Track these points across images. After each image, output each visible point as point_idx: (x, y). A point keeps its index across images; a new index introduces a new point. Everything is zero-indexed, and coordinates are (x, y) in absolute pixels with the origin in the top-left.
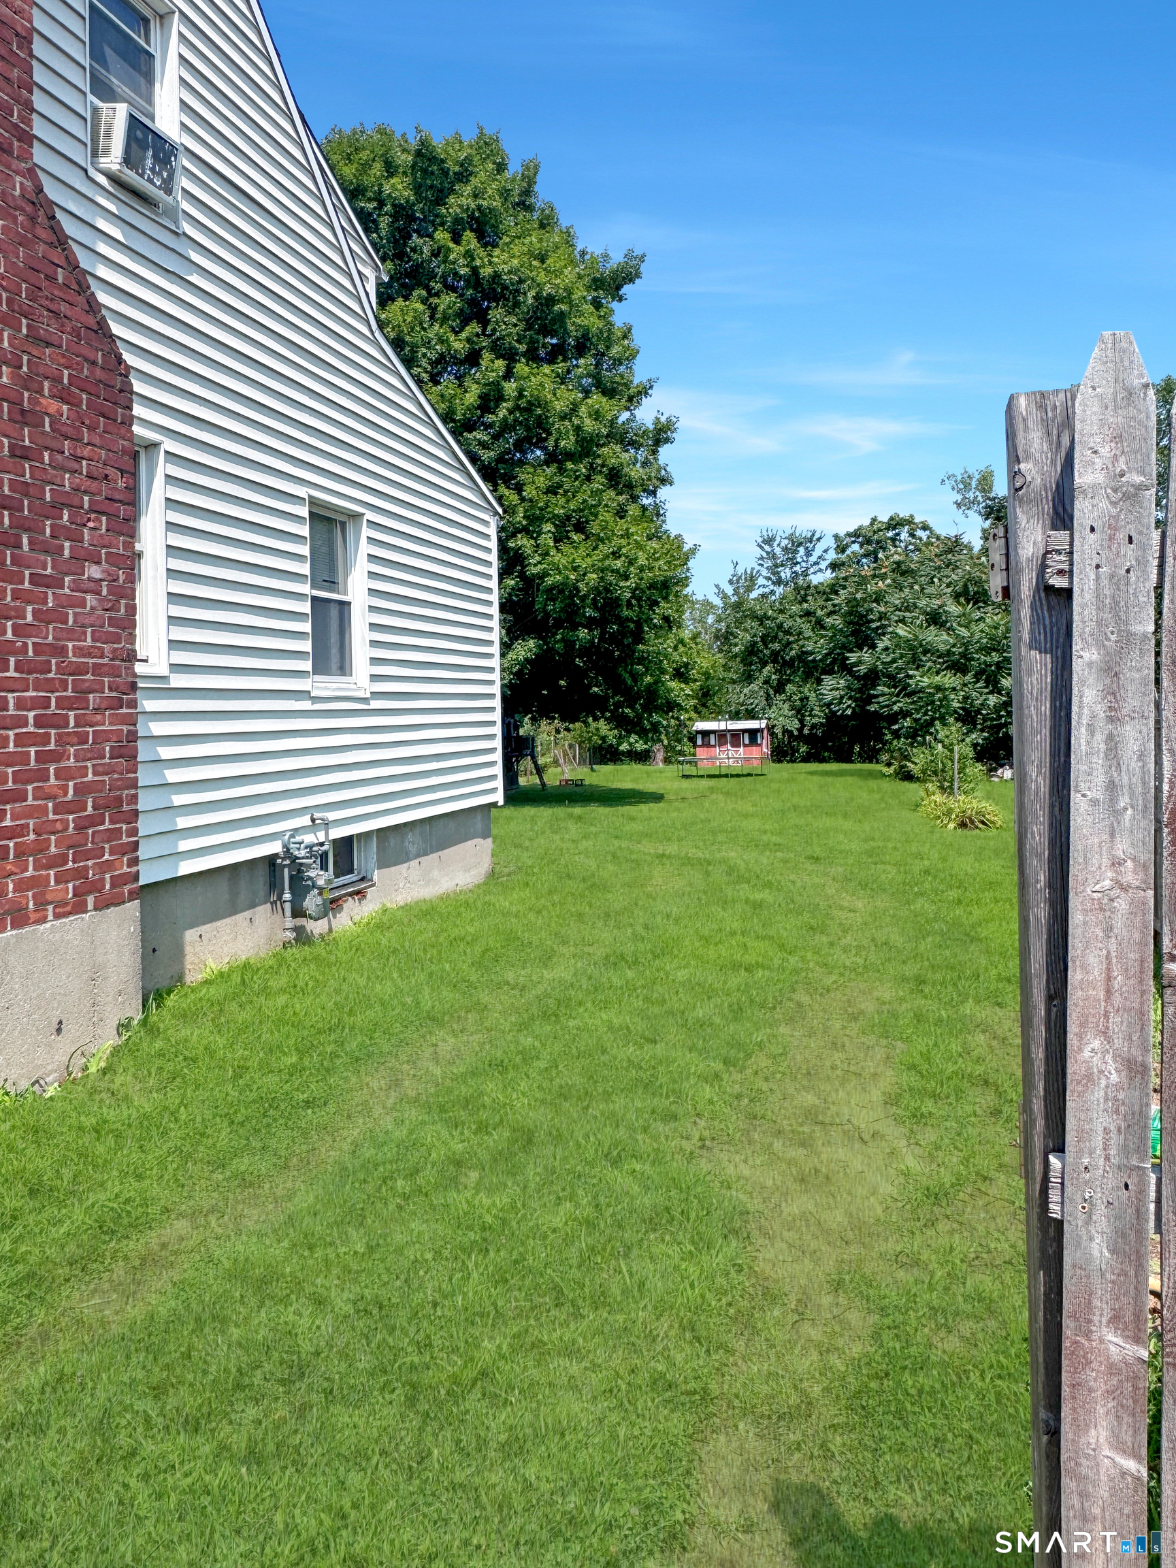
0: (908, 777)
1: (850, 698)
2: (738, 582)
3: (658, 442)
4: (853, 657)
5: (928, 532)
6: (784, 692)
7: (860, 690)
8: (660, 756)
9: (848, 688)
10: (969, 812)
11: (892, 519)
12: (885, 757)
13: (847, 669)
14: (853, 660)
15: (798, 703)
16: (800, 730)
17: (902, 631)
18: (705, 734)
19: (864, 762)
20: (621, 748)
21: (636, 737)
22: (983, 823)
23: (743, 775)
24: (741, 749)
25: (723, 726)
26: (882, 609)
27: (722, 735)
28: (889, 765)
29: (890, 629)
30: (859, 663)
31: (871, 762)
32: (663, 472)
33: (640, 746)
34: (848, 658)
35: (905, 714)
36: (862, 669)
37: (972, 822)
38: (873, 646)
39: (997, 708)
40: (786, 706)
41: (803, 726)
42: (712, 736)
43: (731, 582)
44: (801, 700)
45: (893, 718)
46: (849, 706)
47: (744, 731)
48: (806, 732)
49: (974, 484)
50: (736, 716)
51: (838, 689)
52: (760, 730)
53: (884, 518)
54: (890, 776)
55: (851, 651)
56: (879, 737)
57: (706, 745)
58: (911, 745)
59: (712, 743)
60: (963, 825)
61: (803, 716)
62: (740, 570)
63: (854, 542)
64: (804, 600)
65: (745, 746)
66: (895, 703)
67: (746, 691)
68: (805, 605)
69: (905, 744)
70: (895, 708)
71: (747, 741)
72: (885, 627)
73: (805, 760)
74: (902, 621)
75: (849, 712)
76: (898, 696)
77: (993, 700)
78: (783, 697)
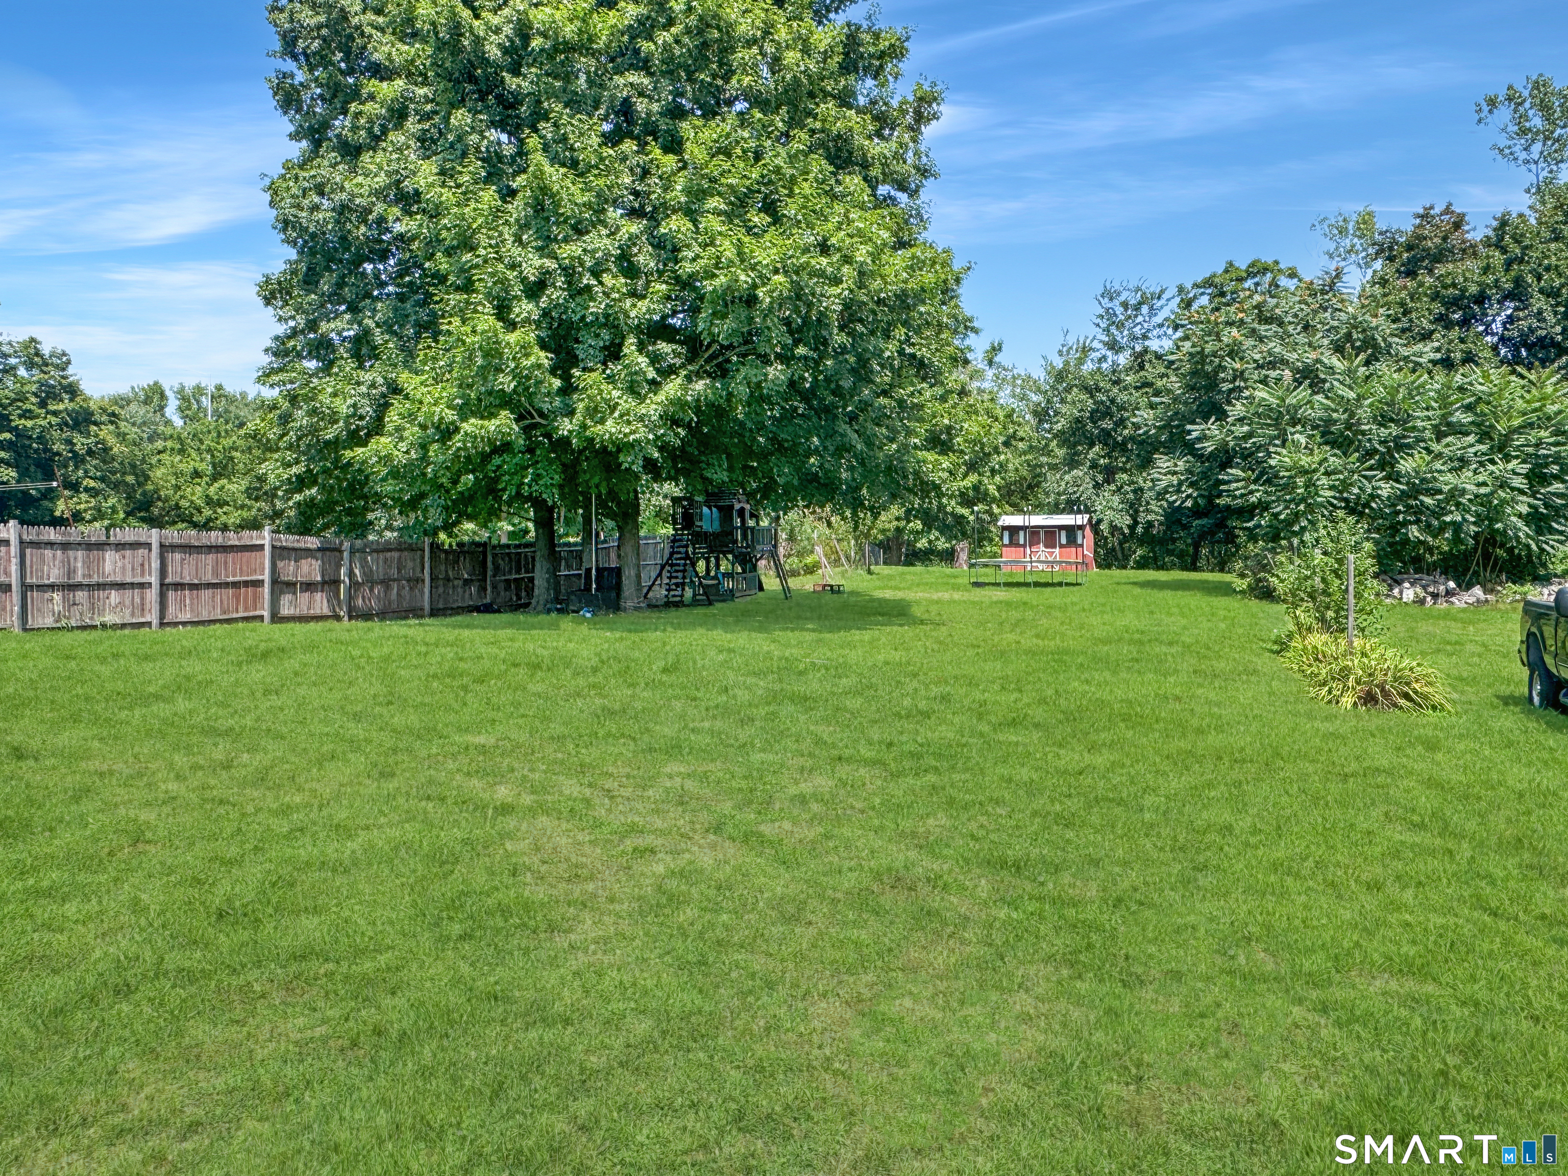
0: (1268, 594)
1: (1192, 485)
2: (1068, 352)
3: (920, 118)
4: (1195, 430)
5: (1295, 280)
6: (1114, 481)
7: (1205, 475)
8: (964, 556)
9: (1189, 471)
10: (1380, 678)
11: (1252, 265)
12: (1239, 565)
13: (1190, 448)
14: (1195, 434)
15: (1131, 496)
16: (1132, 528)
17: (1261, 393)
18: (1013, 530)
19: (1212, 571)
20: (919, 545)
21: (937, 534)
22: (1406, 696)
23: (1052, 585)
24: (1057, 550)
25: (1038, 520)
26: (1237, 366)
27: (1034, 533)
28: (1242, 576)
29: (1247, 393)
30: (1203, 438)
31: (1222, 570)
32: (924, 159)
33: (942, 545)
34: (1189, 432)
35: (1264, 506)
36: (1209, 447)
37: (1386, 694)
38: (1222, 416)
39: (1393, 501)
40: (1116, 499)
41: (1136, 523)
42: (1022, 533)
43: (1060, 353)
44: (1135, 491)
45: (1248, 512)
46: (1188, 496)
47: (1061, 528)
48: (1139, 530)
49: (1351, 226)
50: (1056, 509)
51: (1175, 473)
52: (1081, 527)
53: (1242, 264)
54: (1242, 592)
55: (1193, 422)
56: (1231, 538)
57: (1013, 543)
58: (1273, 551)
59: (1022, 542)
60: (1369, 699)
61: (1137, 512)
62: (1071, 340)
63: (1203, 294)
64: (1142, 367)
65: (1061, 546)
66: (1251, 492)
67: (1067, 477)
68: (1142, 373)
69: (1264, 549)
70: (1253, 499)
71: (1064, 541)
72: (1239, 389)
73: (1142, 565)
74: (1264, 381)
75: (1189, 503)
76: (1255, 481)
77: (1386, 489)
78: (1113, 487)
